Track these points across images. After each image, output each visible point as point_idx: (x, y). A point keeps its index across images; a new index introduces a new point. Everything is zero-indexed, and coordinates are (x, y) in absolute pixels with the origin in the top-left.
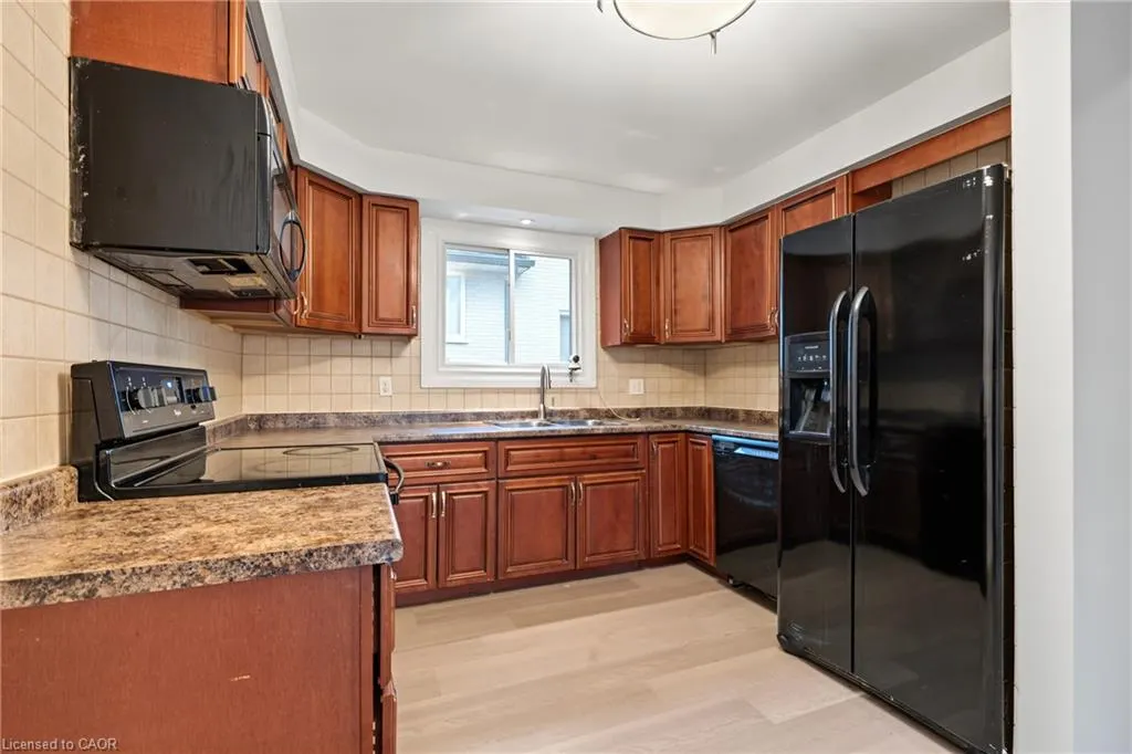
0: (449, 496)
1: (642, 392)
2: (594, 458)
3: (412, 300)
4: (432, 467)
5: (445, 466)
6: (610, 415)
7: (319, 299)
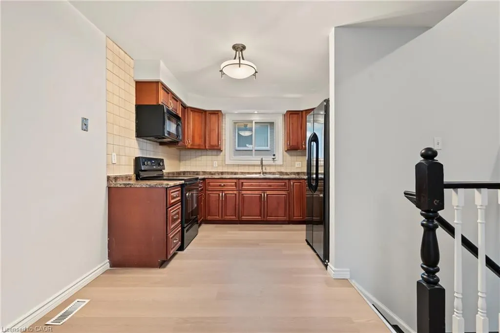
0: (225, 194)
1: (300, 166)
2: (271, 186)
3: (219, 139)
4: (220, 186)
5: (224, 186)
6: (287, 174)
7: (193, 140)
